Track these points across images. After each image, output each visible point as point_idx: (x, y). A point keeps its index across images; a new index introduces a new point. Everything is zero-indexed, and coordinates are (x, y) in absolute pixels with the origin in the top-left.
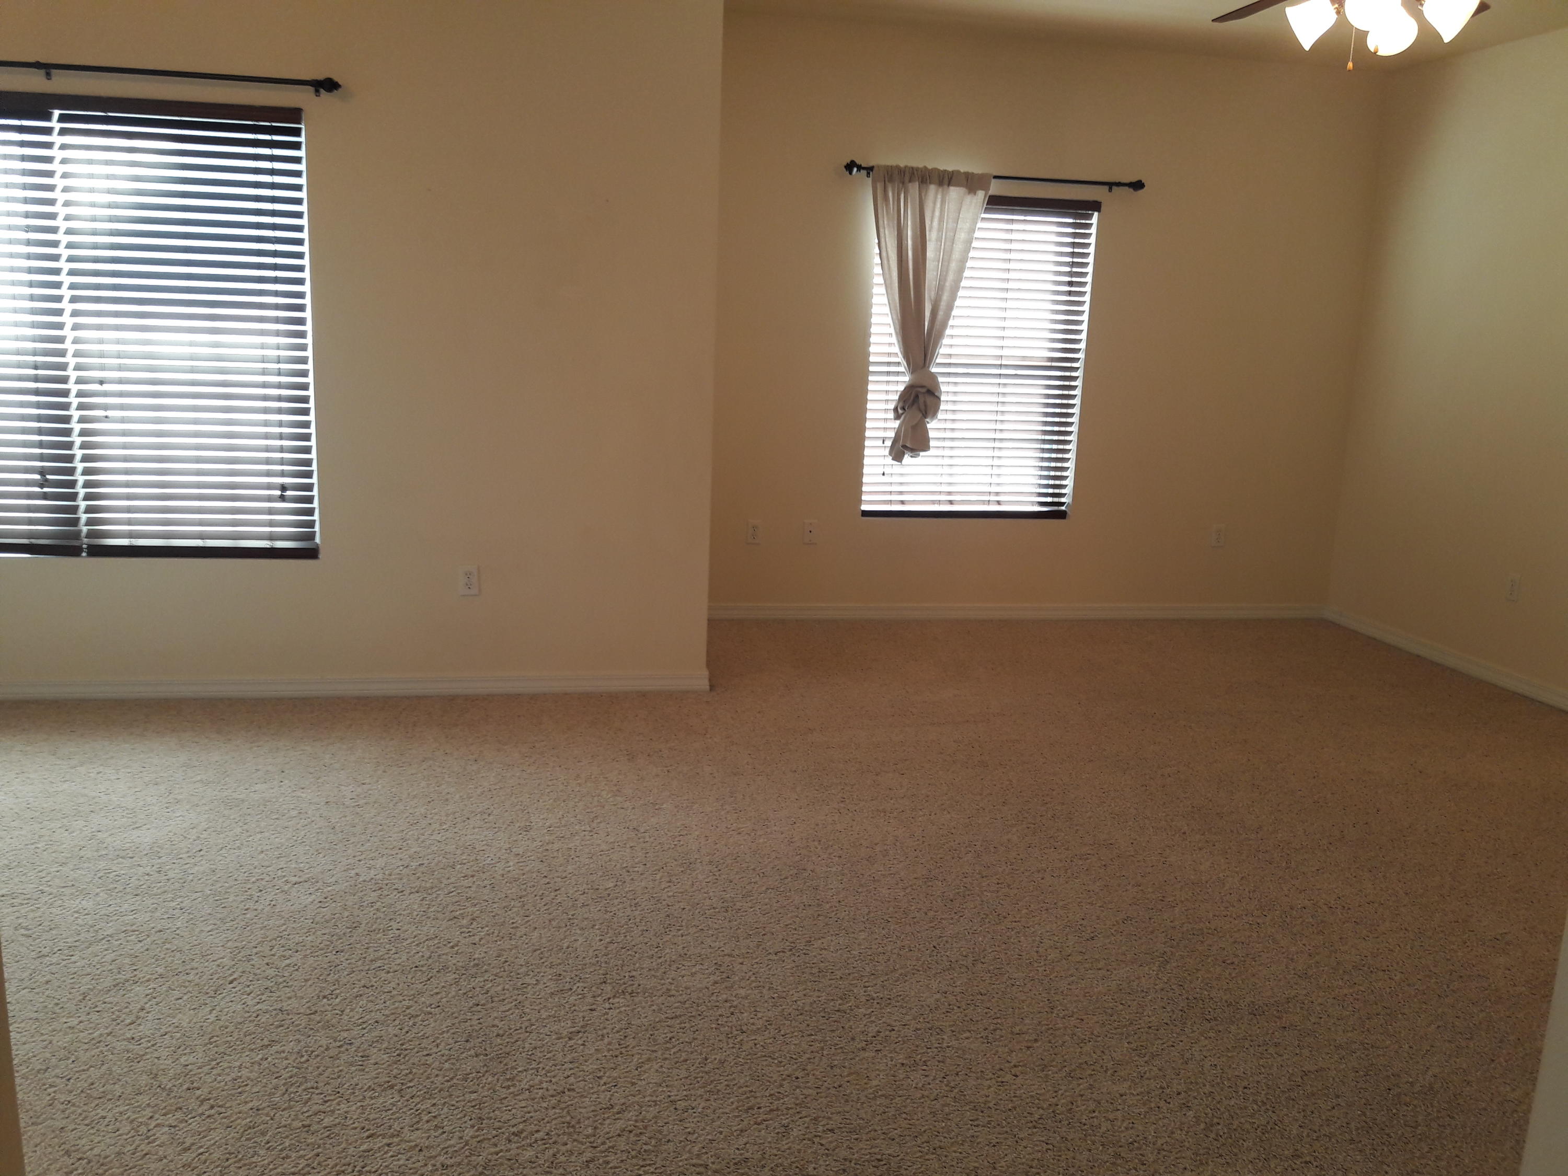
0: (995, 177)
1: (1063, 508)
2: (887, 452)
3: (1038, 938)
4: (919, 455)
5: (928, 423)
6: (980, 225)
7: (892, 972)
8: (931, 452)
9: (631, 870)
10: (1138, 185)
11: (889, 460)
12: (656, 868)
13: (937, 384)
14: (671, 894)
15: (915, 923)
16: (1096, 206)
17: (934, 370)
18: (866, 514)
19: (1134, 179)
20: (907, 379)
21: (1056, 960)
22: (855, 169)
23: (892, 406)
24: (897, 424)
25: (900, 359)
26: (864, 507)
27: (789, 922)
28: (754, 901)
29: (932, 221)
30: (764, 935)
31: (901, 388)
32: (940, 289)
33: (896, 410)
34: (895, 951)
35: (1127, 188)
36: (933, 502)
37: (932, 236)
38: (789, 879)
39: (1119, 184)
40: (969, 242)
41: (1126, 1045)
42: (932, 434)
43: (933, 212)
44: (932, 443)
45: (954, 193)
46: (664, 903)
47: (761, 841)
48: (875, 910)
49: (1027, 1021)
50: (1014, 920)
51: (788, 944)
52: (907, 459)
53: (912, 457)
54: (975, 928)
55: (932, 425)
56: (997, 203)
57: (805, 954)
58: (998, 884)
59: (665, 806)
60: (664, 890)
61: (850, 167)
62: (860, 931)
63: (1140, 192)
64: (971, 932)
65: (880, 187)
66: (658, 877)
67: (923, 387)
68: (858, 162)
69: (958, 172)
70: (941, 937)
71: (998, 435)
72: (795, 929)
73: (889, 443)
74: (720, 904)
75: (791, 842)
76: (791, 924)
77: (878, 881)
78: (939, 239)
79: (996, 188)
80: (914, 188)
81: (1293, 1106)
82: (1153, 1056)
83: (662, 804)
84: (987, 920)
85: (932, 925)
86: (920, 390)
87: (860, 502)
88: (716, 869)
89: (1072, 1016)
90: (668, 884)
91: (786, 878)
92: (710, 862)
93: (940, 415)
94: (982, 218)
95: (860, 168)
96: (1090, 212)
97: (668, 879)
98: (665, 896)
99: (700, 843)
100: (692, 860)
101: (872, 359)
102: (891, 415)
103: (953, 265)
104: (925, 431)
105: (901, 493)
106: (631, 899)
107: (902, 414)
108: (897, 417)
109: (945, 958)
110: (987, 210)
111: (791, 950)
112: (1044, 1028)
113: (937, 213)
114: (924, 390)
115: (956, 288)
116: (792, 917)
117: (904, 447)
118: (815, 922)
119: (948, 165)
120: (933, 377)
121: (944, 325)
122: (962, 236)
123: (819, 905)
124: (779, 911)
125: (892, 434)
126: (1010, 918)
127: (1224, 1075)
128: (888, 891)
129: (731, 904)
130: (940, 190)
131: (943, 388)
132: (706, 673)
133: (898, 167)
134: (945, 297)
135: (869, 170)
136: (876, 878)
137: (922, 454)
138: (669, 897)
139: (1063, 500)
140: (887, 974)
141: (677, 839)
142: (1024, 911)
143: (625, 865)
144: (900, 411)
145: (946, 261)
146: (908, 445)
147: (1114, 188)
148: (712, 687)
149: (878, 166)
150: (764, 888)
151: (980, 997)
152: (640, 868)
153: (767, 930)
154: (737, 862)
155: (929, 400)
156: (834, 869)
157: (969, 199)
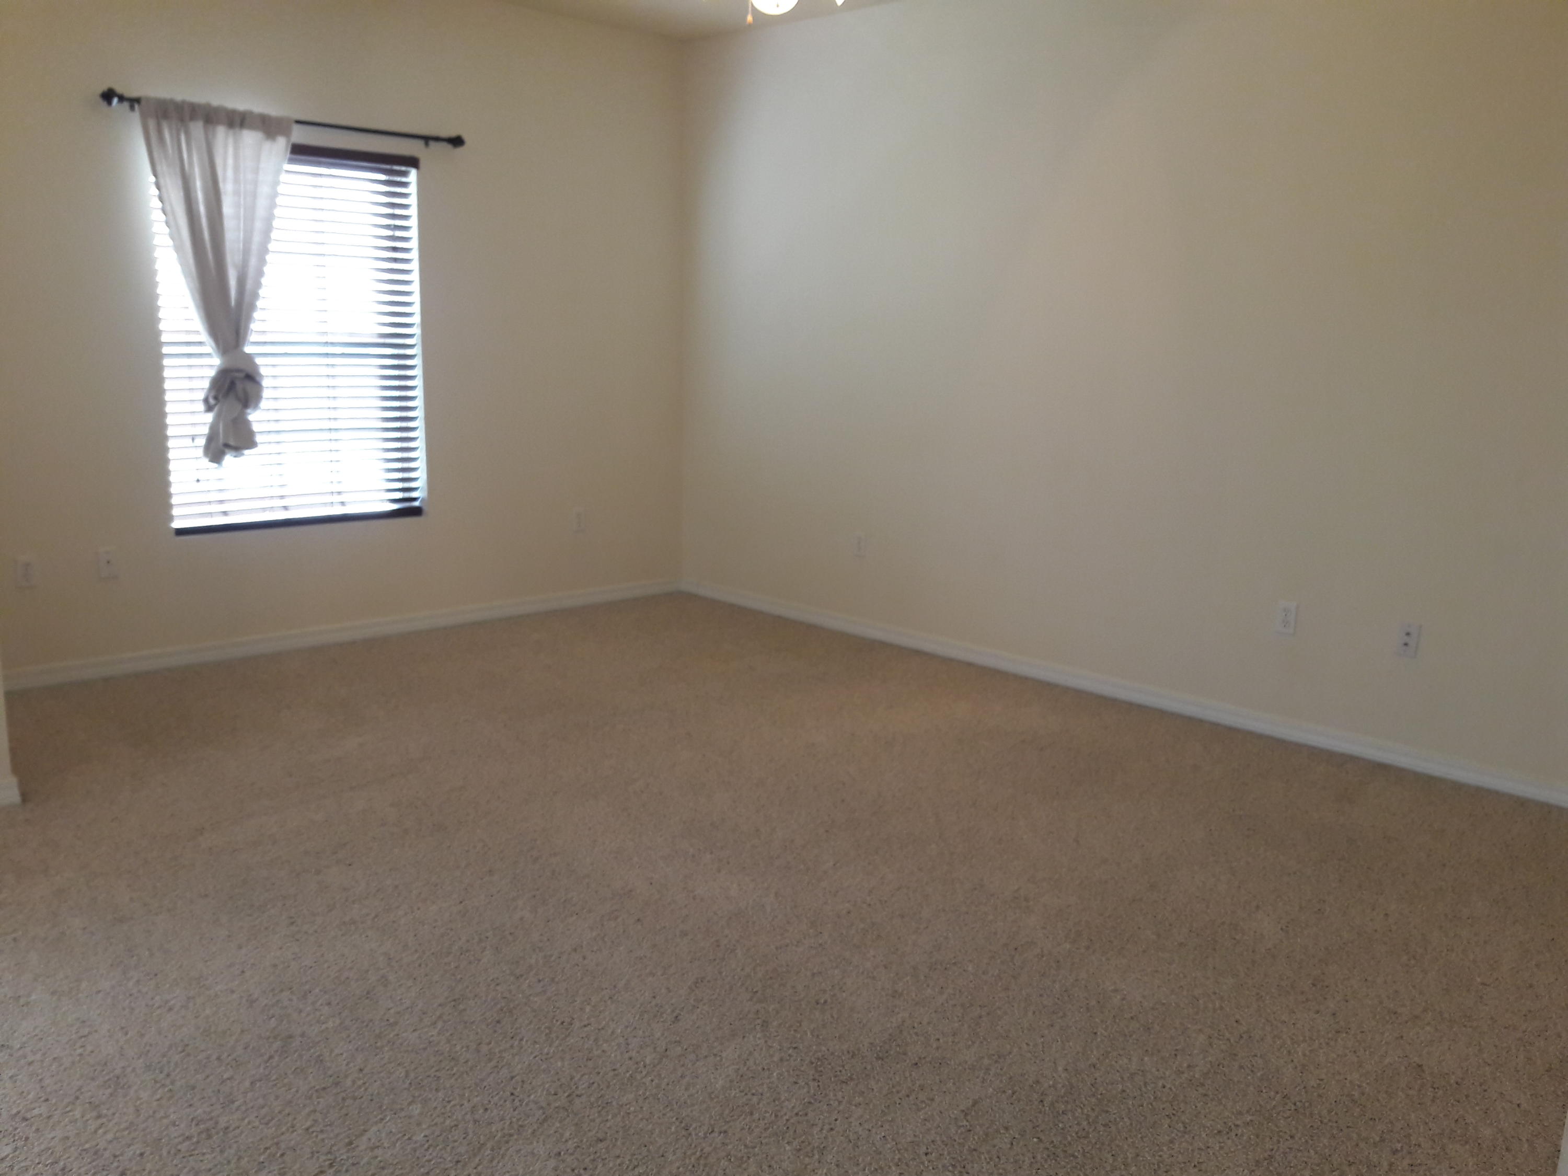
0: (298, 122)
1: (417, 504)
2: (200, 452)
3: (621, 1040)
4: (243, 454)
5: (250, 414)
6: (283, 177)
7: (480, 1149)
8: (260, 446)
9: (28, 1115)
10: (457, 141)
11: (205, 462)
12: (66, 1101)
13: (255, 367)
14: (109, 1136)
15: (471, 1069)
16: (413, 162)
17: (248, 349)
18: (181, 532)
19: (453, 133)
20: (216, 361)
21: (656, 1061)
22: (115, 100)
23: (201, 395)
24: (209, 417)
25: (204, 336)
26: (177, 524)
27: (308, 1124)
28: (243, 1108)
29: (225, 169)
30: (282, 1155)
31: (212, 373)
32: (246, 252)
33: (206, 401)
34: (468, 1117)
35: (445, 144)
36: (264, 509)
37: (227, 188)
38: (276, 1058)
39: (437, 139)
40: (275, 195)
41: (788, 1148)
42: (255, 427)
43: (225, 160)
44: (258, 438)
45: (250, 137)
46: (107, 1154)
47: (208, 1012)
48: (413, 1067)
49: (671, 1157)
50: (583, 1024)
51: (323, 1158)
52: (229, 459)
53: (235, 457)
54: (546, 1050)
55: (254, 417)
56: (301, 152)
57: (353, 1164)
58: (540, 981)
59: (33, 997)
60: (96, 1132)
61: (108, 96)
62: (410, 1104)
63: (460, 150)
64: (543, 1058)
65: (152, 124)
66: (77, 1114)
67: (238, 371)
68: (119, 89)
69: (251, 113)
70: (512, 1078)
71: (333, 425)
72: (322, 1131)
73: (202, 442)
74: (194, 1130)
75: (252, 1002)
76: (312, 1126)
77: (396, 1023)
78: (237, 193)
79: (301, 136)
80: (197, 128)
81: (980, 1158)
82: (822, 1151)
83: (29, 995)
84: (553, 1035)
85: (493, 1063)
86: (237, 375)
87: (171, 518)
88: (162, 1076)
89: (713, 1131)
90: (100, 1121)
91: (271, 1057)
92: (148, 1068)
93: (263, 404)
94: (287, 171)
95: (122, 98)
96: (403, 168)
97: (94, 1114)
98: (102, 1145)
99: (117, 1041)
100: (118, 1072)
101: (164, 338)
102: (201, 407)
103: (259, 225)
104: (247, 424)
105: (221, 502)
106: (52, 1164)
107: (215, 405)
108: (209, 409)
109: (532, 1105)
110: (291, 161)
111: (331, 1166)
112: (693, 1159)
113: (230, 161)
114: (242, 375)
115: (264, 251)
116: (309, 1115)
117: (227, 446)
118: (344, 1111)
119: (240, 104)
120: (250, 358)
121: (255, 296)
122: (264, 190)
123: (337, 1084)
124: (287, 1111)
125: (206, 430)
126: (577, 1024)
127: (900, 1146)
128: (416, 1034)
129: (210, 1124)
130: (231, 132)
131: (263, 371)
132: (13, 781)
133: (172, 102)
134: (253, 262)
135: (134, 102)
136: (392, 1020)
137: (246, 452)
138: (110, 1142)
139: (414, 495)
140: (475, 1155)
141: (78, 1045)
142: (588, 1009)
143: (14, 1111)
144: (212, 401)
145: (250, 217)
146: (232, 443)
147: (432, 143)
148: (25, 797)
149: (148, 99)
150: (247, 1084)
151: (600, 1145)
152: (43, 1109)
153: (283, 1146)
154: (189, 1055)
155: (249, 386)
156: (330, 1024)
157: (267, 145)
